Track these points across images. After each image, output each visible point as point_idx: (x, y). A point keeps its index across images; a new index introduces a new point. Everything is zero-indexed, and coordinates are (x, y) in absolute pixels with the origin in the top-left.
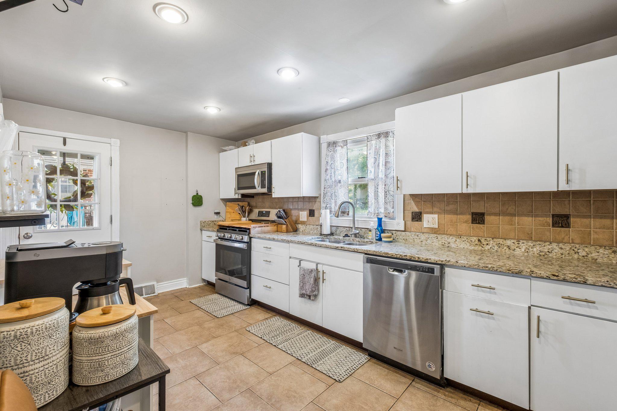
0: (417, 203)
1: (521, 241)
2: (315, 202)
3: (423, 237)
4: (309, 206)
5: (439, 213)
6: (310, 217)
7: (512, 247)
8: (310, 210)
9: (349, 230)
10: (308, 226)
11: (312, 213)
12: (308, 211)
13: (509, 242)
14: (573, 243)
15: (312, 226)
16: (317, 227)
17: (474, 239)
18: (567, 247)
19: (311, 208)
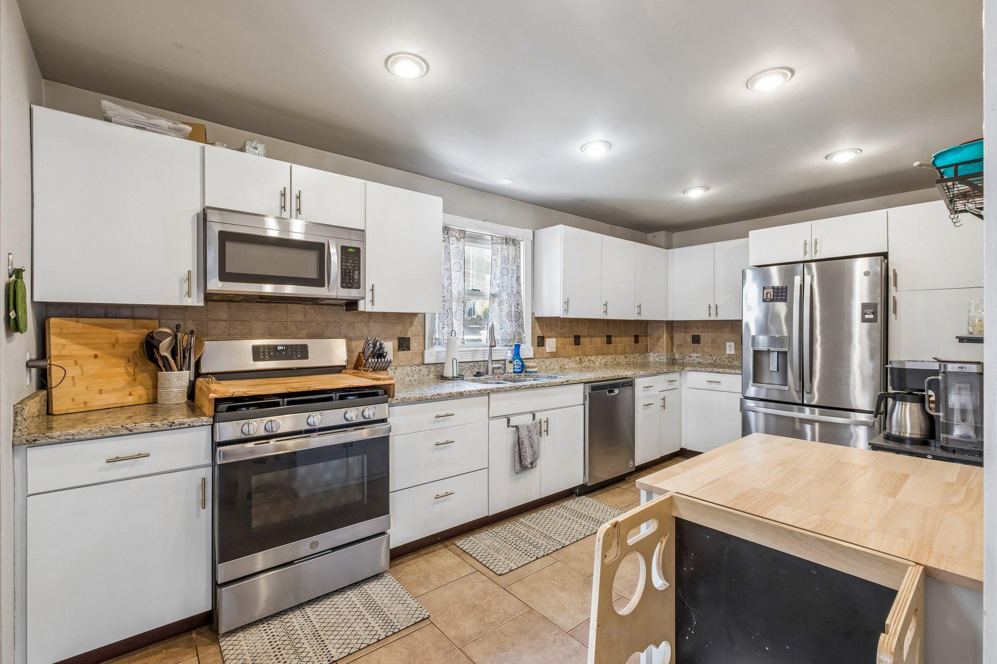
0: (541, 327)
1: (598, 356)
2: (411, 324)
3: (548, 362)
4: (398, 331)
5: (556, 337)
6: (399, 352)
7: (595, 362)
8: (399, 338)
9: (474, 366)
10: (399, 370)
11: (404, 344)
12: (396, 342)
13: (593, 358)
14: (613, 354)
15: (409, 368)
16: (420, 368)
17: (578, 358)
18: (613, 356)
19: (402, 336)
